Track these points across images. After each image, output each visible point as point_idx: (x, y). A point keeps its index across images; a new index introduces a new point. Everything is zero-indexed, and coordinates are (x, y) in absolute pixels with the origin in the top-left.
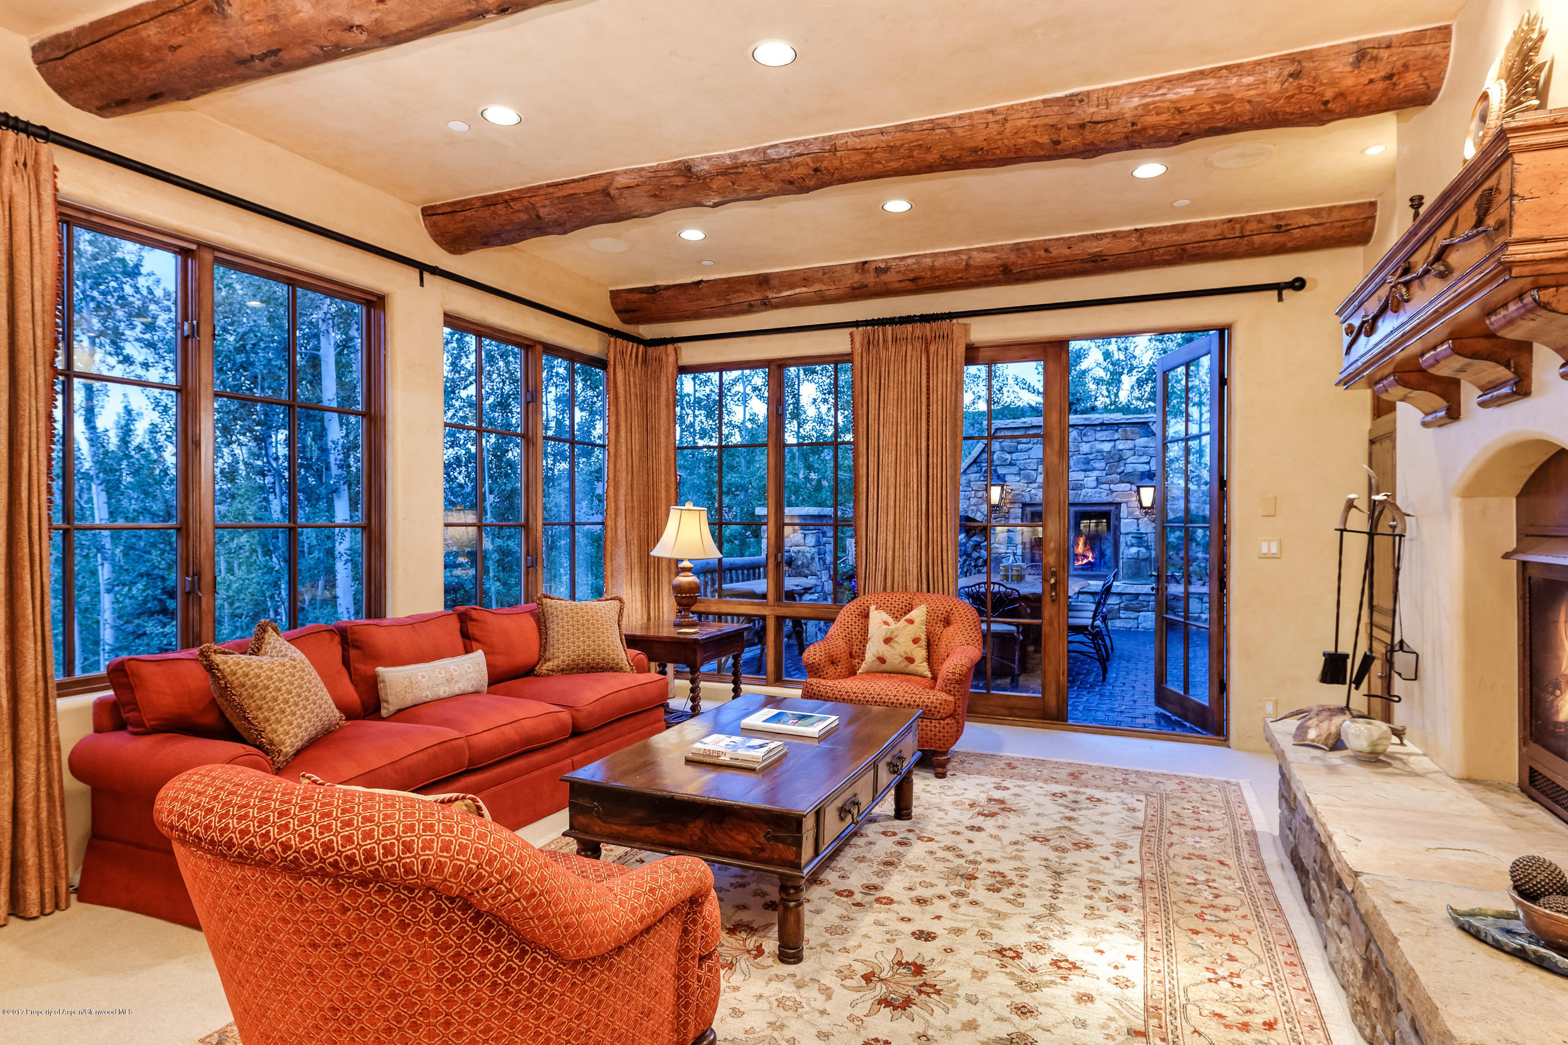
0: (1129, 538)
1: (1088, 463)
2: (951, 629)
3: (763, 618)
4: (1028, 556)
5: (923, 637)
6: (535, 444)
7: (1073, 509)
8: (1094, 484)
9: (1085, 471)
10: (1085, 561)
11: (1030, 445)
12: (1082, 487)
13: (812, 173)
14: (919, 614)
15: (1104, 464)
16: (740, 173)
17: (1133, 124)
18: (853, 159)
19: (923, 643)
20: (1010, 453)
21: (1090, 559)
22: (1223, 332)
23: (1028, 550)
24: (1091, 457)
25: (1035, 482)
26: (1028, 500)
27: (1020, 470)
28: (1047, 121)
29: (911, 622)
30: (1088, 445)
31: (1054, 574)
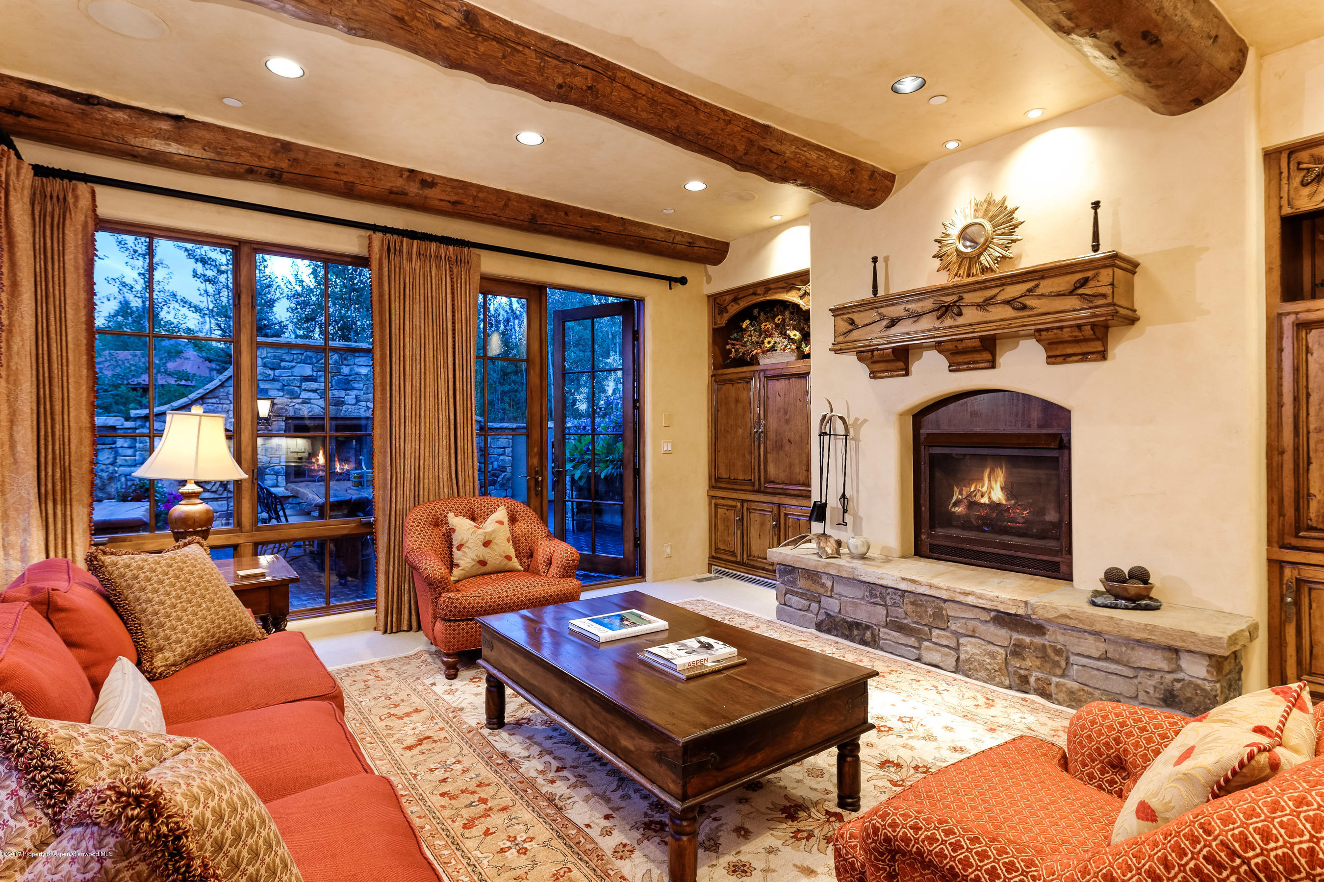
1: (348, 383)
7: (334, 423)
8: (354, 401)
9: (345, 390)
11: (294, 364)
12: (342, 403)
13: (584, 87)
15: (361, 385)
16: (518, 51)
17: (785, 162)
18: (622, 94)
20: (273, 369)
24: (350, 378)
25: (298, 397)
26: (292, 414)
27: (284, 385)
28: (750, 135)
30: (348, 368)
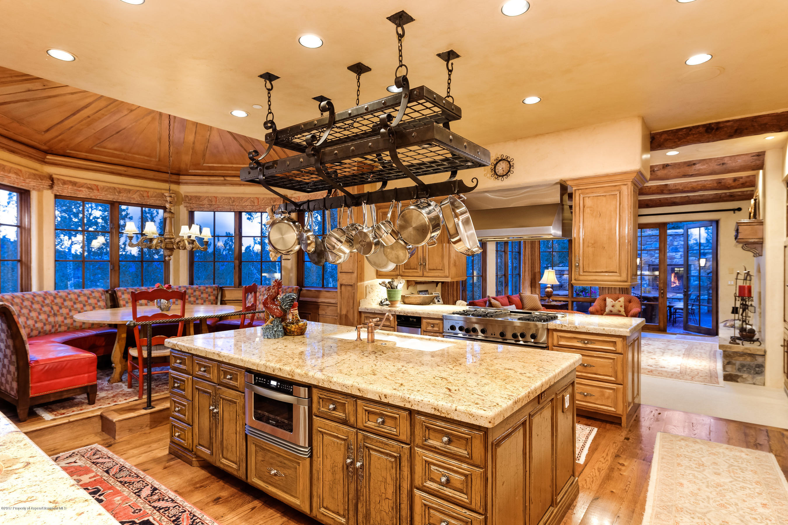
0: (695, 278)
2: (631, 304)
3: (567, 301)
4: (651, 284)
5: (623, 306)
6: (507, 254)
10: (675, 285)
12: (675, 258)
14: (622, 299)
19: (623, 307)
21: (677, 284)
22: (717, 222)
23: (651, 282)
26: (651, 263)
27: (648, 252)
29: (620, 301)
31: (662, 290)
